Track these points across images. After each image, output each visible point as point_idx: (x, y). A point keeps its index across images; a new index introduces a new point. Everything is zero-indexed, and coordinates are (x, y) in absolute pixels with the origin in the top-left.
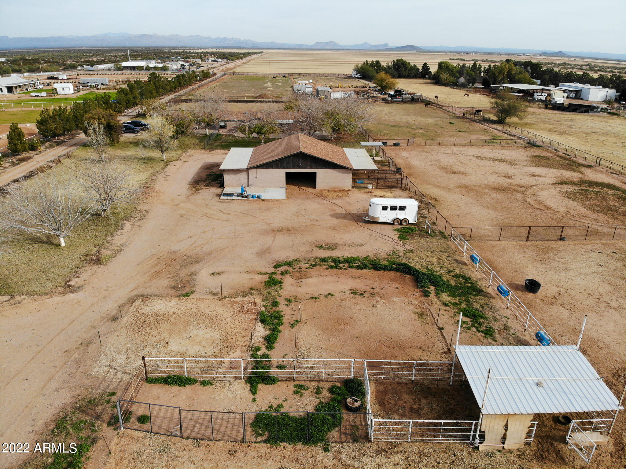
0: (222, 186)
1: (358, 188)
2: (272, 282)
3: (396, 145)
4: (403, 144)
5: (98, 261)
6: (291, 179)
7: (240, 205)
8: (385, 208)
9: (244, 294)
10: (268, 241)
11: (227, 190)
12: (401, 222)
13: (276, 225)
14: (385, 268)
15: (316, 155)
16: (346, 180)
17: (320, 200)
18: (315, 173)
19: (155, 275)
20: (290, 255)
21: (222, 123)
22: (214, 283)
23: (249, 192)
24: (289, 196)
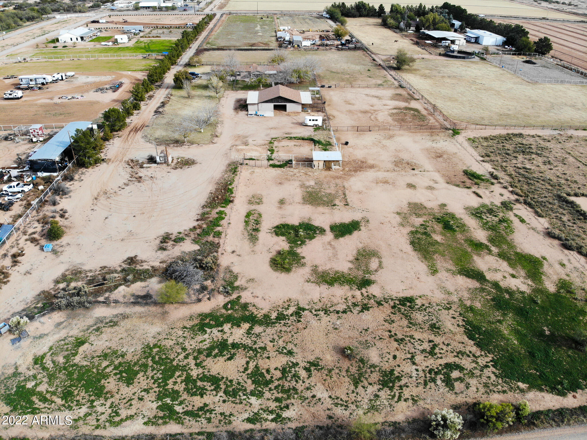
0: (247, 111)
1: (305, 111)
2: (271, 143)
3: (329, 87)
4: (333, 87)
5: (217, 136)
6: (276, 107)
7: (256, 119)
8: (310, 120)
9: (263, 145)
10: (268, 132)
11: (250, 113)
12: (316, 125)
13: (270, 127)
14: (306, 139)
15: (286, 97)
16: (299, 108)
17: (288, 117)
18: (286, 105)
19: (236, 140)
20: (276, 136)
21: (238, 73)
22: (255, 143)
23: (259, 113)
24: (275, 115)
